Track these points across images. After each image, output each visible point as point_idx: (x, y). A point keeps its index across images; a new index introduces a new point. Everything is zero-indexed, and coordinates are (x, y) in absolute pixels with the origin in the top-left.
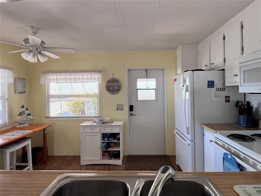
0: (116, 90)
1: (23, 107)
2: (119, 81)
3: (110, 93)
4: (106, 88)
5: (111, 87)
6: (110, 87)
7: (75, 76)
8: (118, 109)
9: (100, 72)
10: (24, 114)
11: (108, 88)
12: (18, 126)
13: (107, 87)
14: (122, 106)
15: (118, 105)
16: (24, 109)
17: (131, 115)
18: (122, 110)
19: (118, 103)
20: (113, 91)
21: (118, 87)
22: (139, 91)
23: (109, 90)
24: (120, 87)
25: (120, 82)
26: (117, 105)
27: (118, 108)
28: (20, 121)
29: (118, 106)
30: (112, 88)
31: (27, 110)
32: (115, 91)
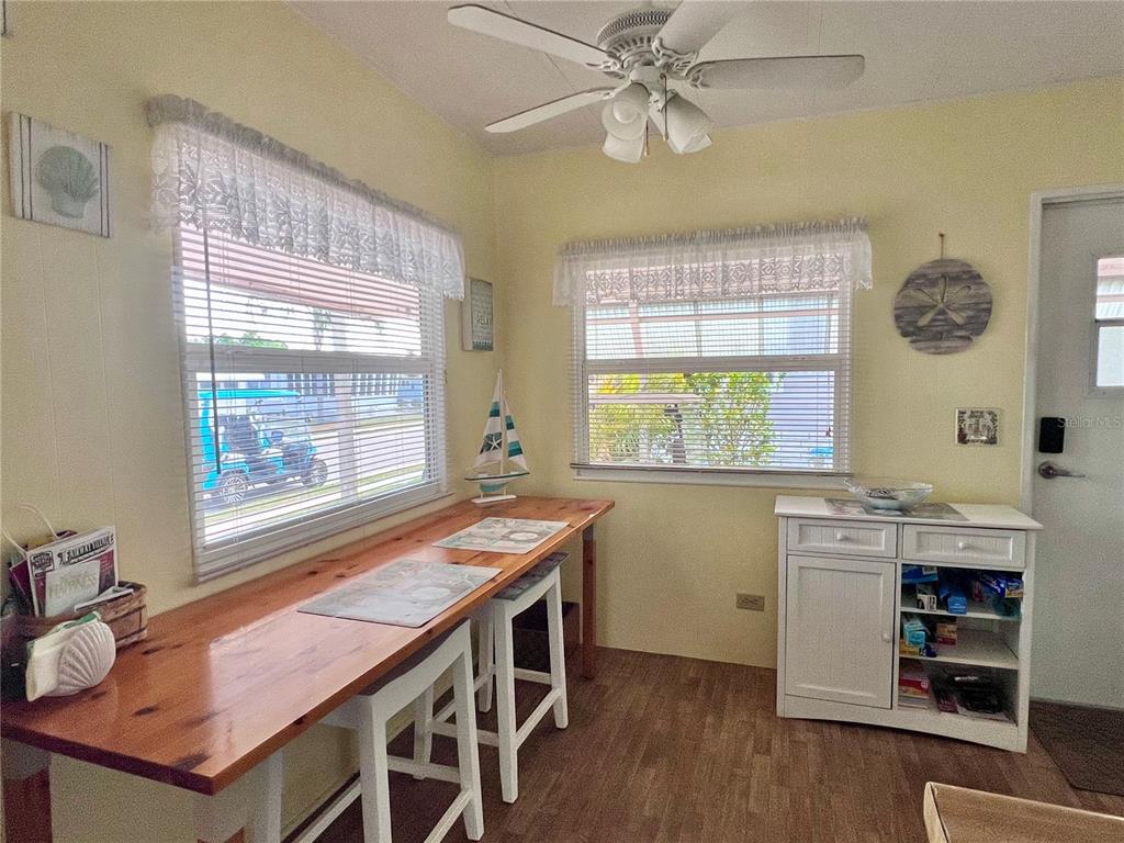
0: (960, 327)
1: (495, 413)
2: (979, 276)
3: (921, 345)
4: (898, 318)
5: (923, 314)
6: (922, 310)
7: (725, 257)
8: (962, 438)
9: (864, 226)
10: (499, 444)
11: (907, 319)
12: (479, 497)
13: (898, 312)
14: (994, 420)
15: (966, 416)
16: (498, 424)
17: (1048, 472)
18: (992, 441)
19: (972, 404)
20: (938, 337)
21: (970, 313)
22: (1103, 330)
23: (911, 329)
24: (989, 311)
25: (985, 279)
26: (962, 413)
27: (967, 431)
28: (485, 476)
29: (968, 422)
30: (934, 320)
31: (510, 426)
32: (949, 332)
